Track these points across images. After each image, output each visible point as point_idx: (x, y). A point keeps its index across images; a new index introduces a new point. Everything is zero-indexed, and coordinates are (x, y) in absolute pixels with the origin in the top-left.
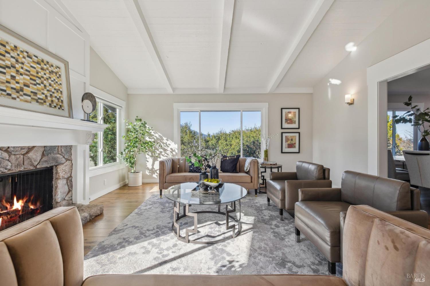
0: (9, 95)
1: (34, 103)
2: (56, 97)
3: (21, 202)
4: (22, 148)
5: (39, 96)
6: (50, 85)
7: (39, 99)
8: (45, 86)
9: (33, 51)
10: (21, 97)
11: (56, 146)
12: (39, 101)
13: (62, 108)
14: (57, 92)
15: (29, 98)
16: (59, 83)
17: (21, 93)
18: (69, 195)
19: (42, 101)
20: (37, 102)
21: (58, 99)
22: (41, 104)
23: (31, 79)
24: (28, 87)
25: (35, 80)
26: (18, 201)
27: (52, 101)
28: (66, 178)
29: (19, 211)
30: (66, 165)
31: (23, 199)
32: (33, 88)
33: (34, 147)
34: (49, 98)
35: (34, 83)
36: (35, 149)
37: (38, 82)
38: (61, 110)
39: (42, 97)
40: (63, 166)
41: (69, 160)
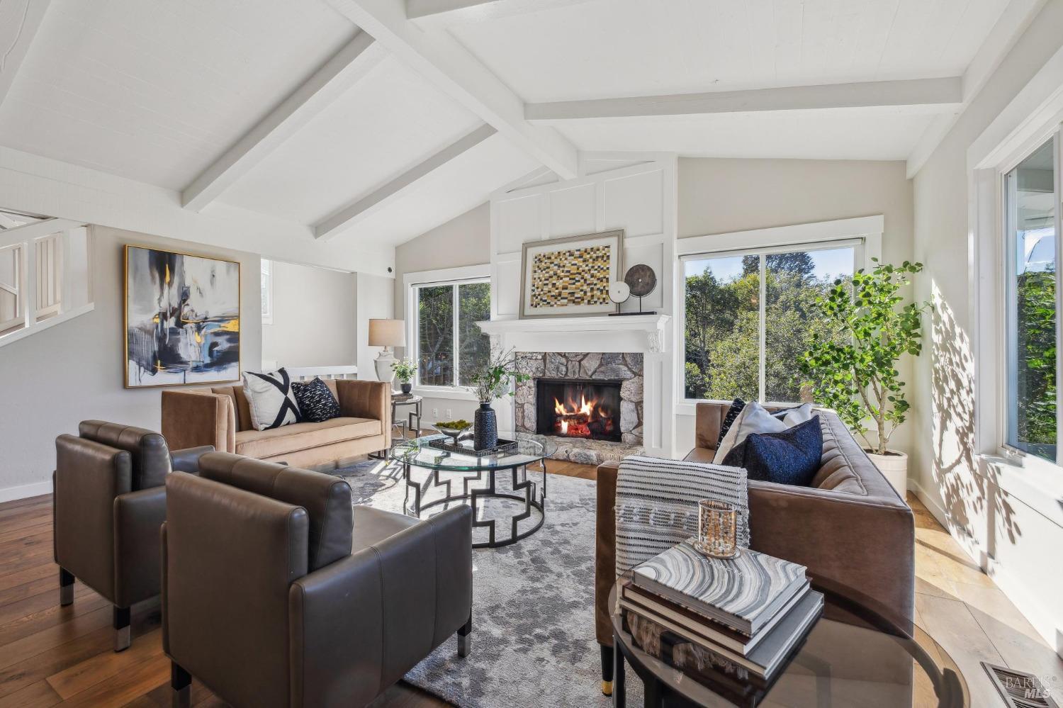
0: (549, 303)
1: (571, 305)
2: (598, 289)
3: (589, 404)
4: (577, 355)
5: (576, 295)
6: (592, 276)
7: (577, 298)
8: (585, 280)
9: (573, 246)
10: (559, 303)
11: (620, 353)
12: (576, 300)
13: (606, 301)
14: (602, 281)
15: (566, 301)
16: (605, 268)
17: (559, 298)
18: (639, 429)
19: (580, 300)
20: (574, 302)
21: (602, 291)
22: (579, 303)
23: (570, 279)
24: (566, 288)
25: (574, 279)
26: (586, 404)
27: (592, 296)
28: (635, 403)
29: (588, 416)
30: (633, 383)
31: (592, 401)
32: (572, 288)
33: (588, 354)
34: (589, 294)
35: (574, 281)
36: (589, 355)
37: (577, 279)
38: (604, 305)
39: (580, 294)
40: (628, 382)
41: (640, 376)
